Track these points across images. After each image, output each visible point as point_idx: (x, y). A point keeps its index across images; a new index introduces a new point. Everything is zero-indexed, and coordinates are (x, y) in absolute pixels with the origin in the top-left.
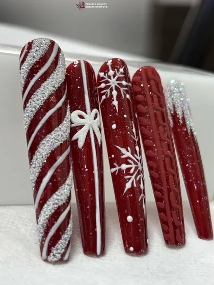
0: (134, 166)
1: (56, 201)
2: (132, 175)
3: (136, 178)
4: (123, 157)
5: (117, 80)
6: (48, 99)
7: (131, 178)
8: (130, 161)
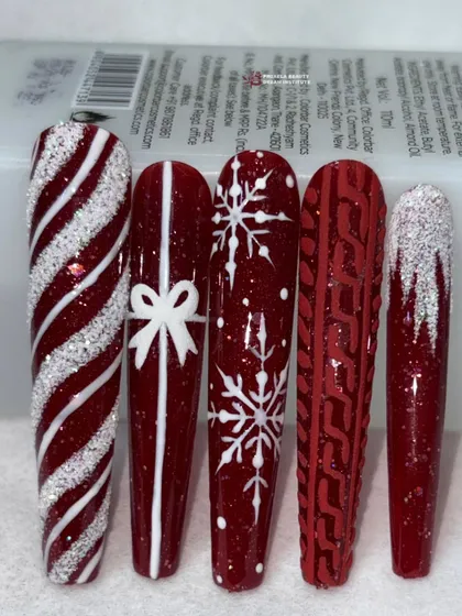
0: (243, 418)
1: (62, 482)
2: (236, 436)
3: (243, 443)
4: (225, 394)
5: (244, 210)
6: (65, 269)
7: (233, 442)
8: (237, 406)
